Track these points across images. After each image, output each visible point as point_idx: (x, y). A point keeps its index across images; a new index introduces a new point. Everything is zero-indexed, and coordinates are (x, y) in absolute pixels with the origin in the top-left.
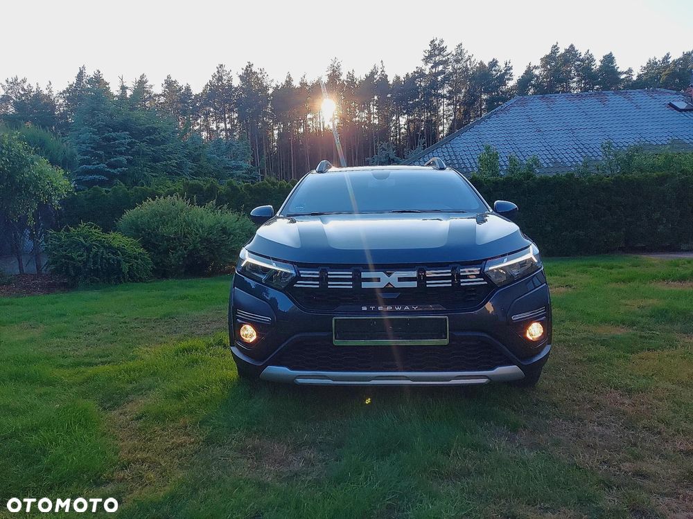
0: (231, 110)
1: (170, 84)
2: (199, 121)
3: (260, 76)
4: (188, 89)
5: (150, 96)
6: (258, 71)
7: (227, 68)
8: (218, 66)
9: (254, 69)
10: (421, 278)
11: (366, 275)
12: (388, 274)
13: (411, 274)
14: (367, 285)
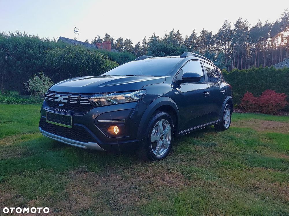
0: (228, 40)
1: (203, 32)
2: (214, 46)
3: (244, 23)
4: (211, 33)
5: (196, 38)
6: (244, 21)
7: (229, 22)
8: (225, 21)
9: (242, 20)
10: (69, 99)
11: (56, 96)
12: (61, 96)
13: (67, 97)
14: (56, 100)
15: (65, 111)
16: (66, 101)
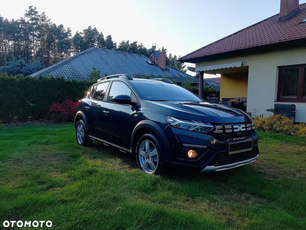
10: (246, 127)
11: (235, 127)
12: (240, 126)
13: (244, 126)
14: (235, 130)
15: (243, 138)
16: (244, 129)
